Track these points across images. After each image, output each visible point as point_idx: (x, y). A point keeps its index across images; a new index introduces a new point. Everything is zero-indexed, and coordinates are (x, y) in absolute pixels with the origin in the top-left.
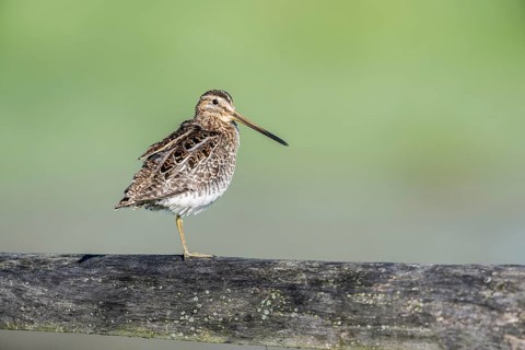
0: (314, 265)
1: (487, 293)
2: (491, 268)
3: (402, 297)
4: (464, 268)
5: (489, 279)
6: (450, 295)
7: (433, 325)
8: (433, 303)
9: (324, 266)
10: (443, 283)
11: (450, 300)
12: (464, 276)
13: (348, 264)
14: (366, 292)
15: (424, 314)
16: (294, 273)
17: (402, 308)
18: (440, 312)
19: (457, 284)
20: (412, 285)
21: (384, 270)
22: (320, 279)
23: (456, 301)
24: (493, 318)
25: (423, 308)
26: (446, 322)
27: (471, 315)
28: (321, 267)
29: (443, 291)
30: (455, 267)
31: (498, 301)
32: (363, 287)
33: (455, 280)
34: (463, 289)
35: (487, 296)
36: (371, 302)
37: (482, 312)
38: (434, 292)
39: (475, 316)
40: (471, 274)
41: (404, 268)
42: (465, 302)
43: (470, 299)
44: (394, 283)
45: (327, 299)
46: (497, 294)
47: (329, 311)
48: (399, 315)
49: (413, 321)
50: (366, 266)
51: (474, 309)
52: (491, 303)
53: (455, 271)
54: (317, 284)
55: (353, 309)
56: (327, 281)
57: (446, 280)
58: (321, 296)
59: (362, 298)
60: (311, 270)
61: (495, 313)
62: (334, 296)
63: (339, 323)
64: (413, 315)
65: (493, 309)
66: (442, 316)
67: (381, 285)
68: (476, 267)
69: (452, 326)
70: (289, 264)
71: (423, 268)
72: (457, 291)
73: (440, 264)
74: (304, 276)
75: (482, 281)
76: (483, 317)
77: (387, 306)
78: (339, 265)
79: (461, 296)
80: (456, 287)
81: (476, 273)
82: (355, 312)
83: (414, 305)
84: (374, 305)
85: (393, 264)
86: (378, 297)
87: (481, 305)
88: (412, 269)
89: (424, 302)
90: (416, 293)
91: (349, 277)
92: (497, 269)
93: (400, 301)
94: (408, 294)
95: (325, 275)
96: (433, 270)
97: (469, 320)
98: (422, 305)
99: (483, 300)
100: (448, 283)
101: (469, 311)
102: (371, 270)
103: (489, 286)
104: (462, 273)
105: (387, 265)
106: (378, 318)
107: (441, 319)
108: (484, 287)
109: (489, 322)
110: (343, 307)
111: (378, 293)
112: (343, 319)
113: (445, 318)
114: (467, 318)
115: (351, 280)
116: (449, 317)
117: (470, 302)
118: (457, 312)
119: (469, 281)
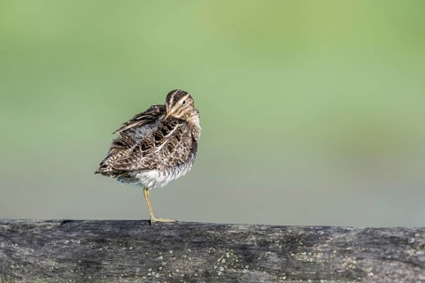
0: (262, 228)
1: (411, 252)
2: (414, 230)
3: (337, 256)
4: (391, 230)
5: (413, 240)
6: (379, 253)
7: (364, 279)
8: (364, 261)
9: (271, 229)
10: (373, 243)
11: (379, 258)
12: (391, 237)
13: (292, 227)
14: (306, 251)
15: (357, 270)
16: (245, 235)
17: (338, 265)
18: (371, 269)
19: (385, 244)
20: (346, 245)
21: (322, 233)
22: (268, 240)
23: (384, 259)
24: (416, 273)
25: (356, 265)
26: (376, 277)
27: (397, 271)
28: (268, 230)
29: (373, 250)
30: (383, 229)
31: (420, 259)
32: (305, 247)
33: (384, 241)
34: (390, 249)
35: (411, 254)
36: (311, 260)
37: (407, 268)
38: (365, 251)
39: (401, 272)
40: (397, 235)
41: (340, 230)
42: (392, 259)
43: (396, 257)
44: (331, 244)
45: (273, 258)
46: (419, 253)
47: (275, 267)
48: (336, 271)
49: (347, 276)
50: (307, 229)
51: (400, 266)
52: (414, 260)
53: (383, 233)
54: (265, 245)
55: (296, 265)
56: (274, 242)
57: (376, 241)
58: (269, 255)
59: (304, 256)
60: (259, 232)
61: (417, 269)
62: (280, 255)
63: (284, 278)
64: (347, 271)
65: (416, 265)
66: (372, 271)
67: (320, 246)
68: (402, 229)
69: (381, 280)
70: (241, 227)
71: (355, 230)
72: (385, 250)
73: (370, 227)
74: (254, 238)
75: (406, 242)
76: (408, 272)
77: (325, 263)
78: (284, 228)
79: (389, 254)
80: (385, 247)
81: (401, 234)
82: (297, 269)
83: (349, 262)
84: (314, 262)
85: (330, 227)
86: (318, 255)
87: (406, 262)
88: (346, 231)
89: (357, 259)
90: (350, 252)
91: (293, 239)
92: (419, 231)
93: (337, 259)
94: (343, 253)
95: (271, 237)
96: (364, 233)
97: (396, 275)
98: (355, 262)
99: (408, 258)
100: (378, 244)
101: (395, 267)
102: (311, 232)
103: (413, 246)
104: (390, 234)
105: (325, 228)
106: (317, 274)
107: (372, 274)
108: (408, 247)
109: (412, 277)
110: (287, 264)
111: (317, 252)
112: (287, 275)
113: (375, 273)
114: (394, 273)
115: (294, 241)
116: (378, 272)
117: (396, 260)
118: (385, 268)
119: (395, 241)
